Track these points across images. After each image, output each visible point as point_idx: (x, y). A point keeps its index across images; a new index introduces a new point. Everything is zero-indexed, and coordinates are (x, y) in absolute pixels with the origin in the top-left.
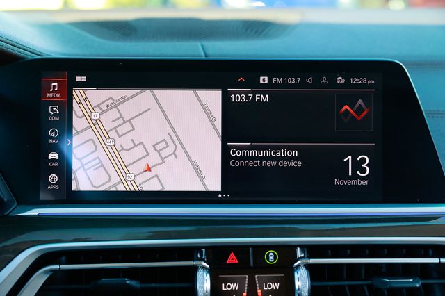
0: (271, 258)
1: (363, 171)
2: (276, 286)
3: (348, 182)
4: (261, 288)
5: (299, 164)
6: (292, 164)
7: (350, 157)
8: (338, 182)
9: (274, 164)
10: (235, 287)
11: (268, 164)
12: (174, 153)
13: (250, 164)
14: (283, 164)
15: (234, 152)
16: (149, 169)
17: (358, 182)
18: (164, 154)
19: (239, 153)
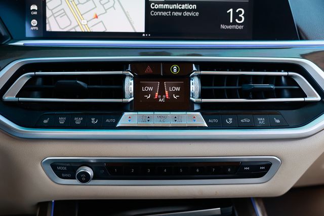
0: (175, 69)
1: (240, 19)
2: (178, 89)
3: (230, 27)
4: (168, 90)
5: (197, 14)
6: (192, 14)
7: (231, 10)
8: (223, 27)
9: (180, 14)
10: (151, 89)
11: (176, 14)
12: (113, 6)
13: (164, 14)
14: (186, 14)
15: (153, 6)
16: (97, 17)
17: (236, 27)
18: (107, 6)
19: (157, 6)
